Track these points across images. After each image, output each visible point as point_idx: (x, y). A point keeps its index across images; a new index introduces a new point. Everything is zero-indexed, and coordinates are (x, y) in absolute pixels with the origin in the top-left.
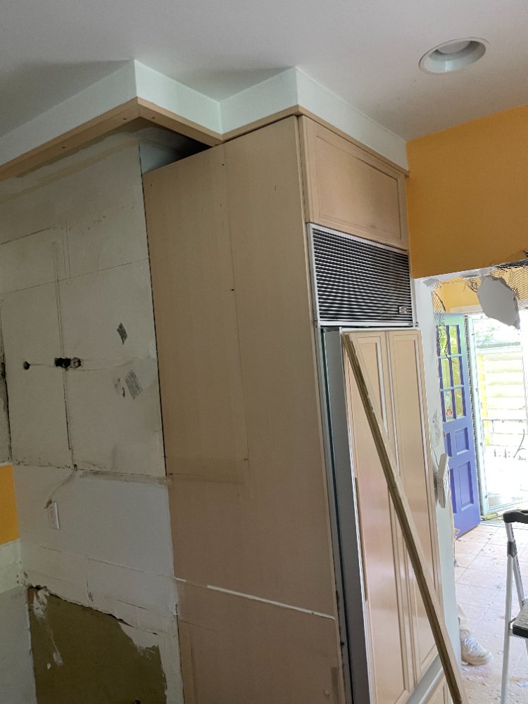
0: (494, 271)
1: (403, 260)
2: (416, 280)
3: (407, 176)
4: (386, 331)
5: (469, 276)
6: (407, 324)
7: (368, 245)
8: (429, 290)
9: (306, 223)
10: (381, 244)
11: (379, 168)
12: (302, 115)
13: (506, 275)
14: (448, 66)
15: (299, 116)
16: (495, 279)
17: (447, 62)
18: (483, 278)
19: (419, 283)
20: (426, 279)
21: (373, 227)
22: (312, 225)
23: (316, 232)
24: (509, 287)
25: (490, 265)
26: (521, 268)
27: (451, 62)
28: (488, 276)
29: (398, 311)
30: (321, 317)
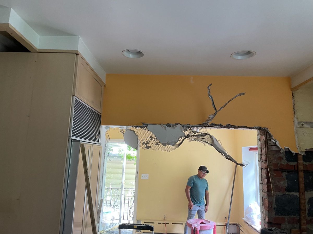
0: (131, 128)
1: (99, 117)
2: (102, 126)
3: (105, 86)
4: (92, 145)
5: (122, 128)
6: (97, 143)
7: (91, 109)
8: (106, 130)
9: (73, 96)
10: (94, 109)
11: (98, 81)
12: (78, 54)
13: (135, 130)
14: (131, 56)
15: (77, 54)
16: (131, 131)
17: (131, 55)
18: (127, 130)
19: (103, 127)
20: (105, 126)
21: (93, 102)
22: (75, 97)
23: (76, 100)
24: (136, 134)
25: (131, 125)
26: (140, 128)
27: (132, 55)
28: (129, 129)
29: (96, 137)
30: (72, 135)
